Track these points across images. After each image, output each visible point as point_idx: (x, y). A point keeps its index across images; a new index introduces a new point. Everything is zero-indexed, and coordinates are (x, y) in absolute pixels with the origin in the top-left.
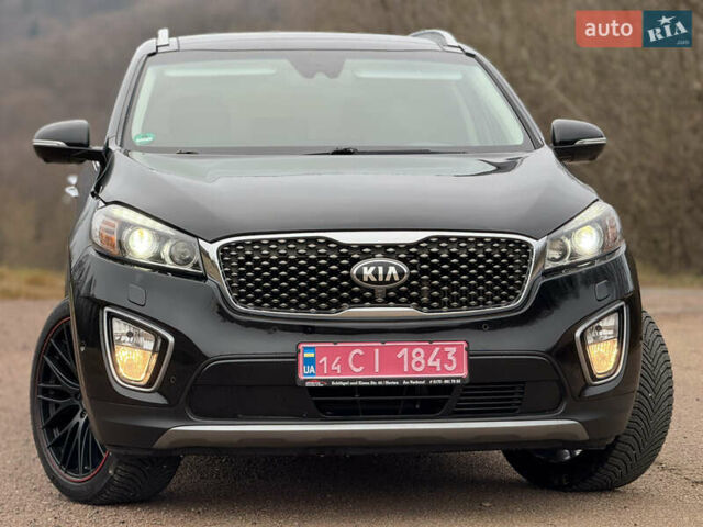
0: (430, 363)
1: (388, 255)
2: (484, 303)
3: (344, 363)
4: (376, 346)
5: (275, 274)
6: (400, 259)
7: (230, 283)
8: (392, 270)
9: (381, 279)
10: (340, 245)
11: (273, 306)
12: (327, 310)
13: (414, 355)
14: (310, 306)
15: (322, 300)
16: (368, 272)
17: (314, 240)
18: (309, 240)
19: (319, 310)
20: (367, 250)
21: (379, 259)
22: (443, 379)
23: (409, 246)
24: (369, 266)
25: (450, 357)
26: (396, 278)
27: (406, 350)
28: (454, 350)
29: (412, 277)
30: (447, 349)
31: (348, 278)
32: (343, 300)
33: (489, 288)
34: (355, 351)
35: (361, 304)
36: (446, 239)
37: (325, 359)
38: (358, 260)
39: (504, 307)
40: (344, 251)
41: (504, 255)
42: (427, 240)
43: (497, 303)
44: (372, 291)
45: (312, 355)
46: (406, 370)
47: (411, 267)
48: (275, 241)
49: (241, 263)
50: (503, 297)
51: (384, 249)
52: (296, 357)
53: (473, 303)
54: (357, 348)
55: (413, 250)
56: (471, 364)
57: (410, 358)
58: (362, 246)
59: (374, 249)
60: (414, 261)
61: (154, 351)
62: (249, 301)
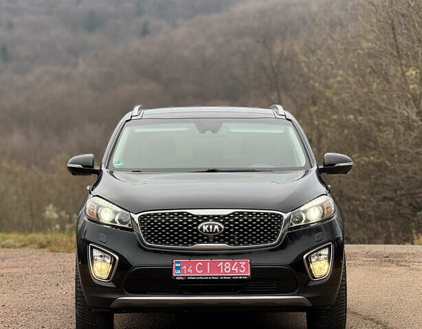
0: (233, 269)
1: (215, 220)
2: (259, 242)
3: (193, 269)
4: (208, 261)
5: (164, 228)
6: (220, 222)
7: (143, 233)
8: (216, 227)
9: (211, 231)
10: (194, 216)
11: (163, 243)
12: (187, 245)
14: (179, 243)
15: (184, 240)
16: (205, 228)
17: (182, 213)
18: (179, 213)
19: (184, 245)
20: (205, 218)
21: (211, 222)
22: (239, 276)
23: (225, 216)
24: (206, 225)
25: (242, 266)
26: (218, 231)
27: (222, 263)
29: (225, 230)
30: (241, 263)
31: (196, 230)
32: (194, 240)
34: (198, 264)
35: (202, 242)
36: (242, 213)
37: (185, 267)
38: (201, 222)
39: (269, 244)
40: (195, 218)
42: (233, 213)
43: (266, 242)
44: (207, 236)
45: (179, 265)
46: (222, 272)
47: (225, 225)
48: (164, 214)
49: (149, 224)
50: (269, 240)
51: (213, 217)
52: (172, 266)
54: (199, 262)
55: (227, 218)
57: (224, 267)
58: (203, 216)
59: (209, 217)
60: (226, 223)
61: (110, 264)
62: (152, 240)
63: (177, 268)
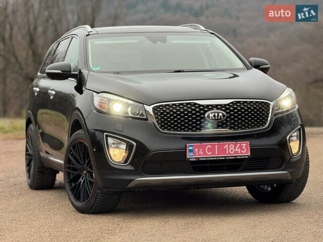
0: (236, 150)
1: (218, 109)
2: (254, 127)
3: (204, 151)
4: (216, 144)
5: (175, 117)
6: (223, 110)
7: (157, 121)
8: (220, 114)
9: (216, 118)
10: (200, 105)
11: (175, 130)
12: (195, 131)
13: (230, 147)
14: (189, 129)
15: (193, 127)
16: (211, 115)
17: (190, 104)
18: (188, 104)
19: (193, 131)
20: (210, 107)
21: (215, 110)
22: (241, 156)
23: (226, 105)
24: (212, 113)
25: (244, 148)
26: (222, 118)
27: (227, 146)
28: (245, 145)
29: (228, 117)
30: (242, 145)
31: (204, 118)
32: (201, 127)
33: (256, 121)
34: (208, 146)
36: (239, 102)
37: (197, 150)
38: (207, 111)
39: (261, 128)
40: (201, 107)
41: (260, 108)
42: (232, 103)
43: (258, 126)
44: (213, 123)
45: (192, 148)
46: (227, 153)
47: (227, 113)
48: (175, 104)
49: (162, 114)
50: (261, 124)
51: (216, 106)
52: (186, 149)
53: (250, 127)
54: (208, 145)
55: (227, 107)
56: (252, 150)
57: (229, 149)
58: (208, 106)
59: (212, 107)
60: (228, 111)
61: (126, 150)
62: (165, 128)
63: (191, 151)
